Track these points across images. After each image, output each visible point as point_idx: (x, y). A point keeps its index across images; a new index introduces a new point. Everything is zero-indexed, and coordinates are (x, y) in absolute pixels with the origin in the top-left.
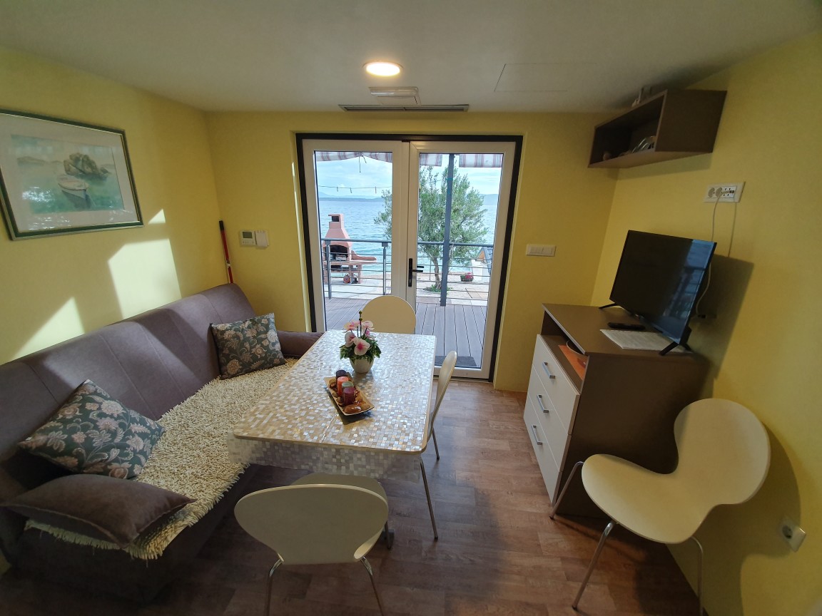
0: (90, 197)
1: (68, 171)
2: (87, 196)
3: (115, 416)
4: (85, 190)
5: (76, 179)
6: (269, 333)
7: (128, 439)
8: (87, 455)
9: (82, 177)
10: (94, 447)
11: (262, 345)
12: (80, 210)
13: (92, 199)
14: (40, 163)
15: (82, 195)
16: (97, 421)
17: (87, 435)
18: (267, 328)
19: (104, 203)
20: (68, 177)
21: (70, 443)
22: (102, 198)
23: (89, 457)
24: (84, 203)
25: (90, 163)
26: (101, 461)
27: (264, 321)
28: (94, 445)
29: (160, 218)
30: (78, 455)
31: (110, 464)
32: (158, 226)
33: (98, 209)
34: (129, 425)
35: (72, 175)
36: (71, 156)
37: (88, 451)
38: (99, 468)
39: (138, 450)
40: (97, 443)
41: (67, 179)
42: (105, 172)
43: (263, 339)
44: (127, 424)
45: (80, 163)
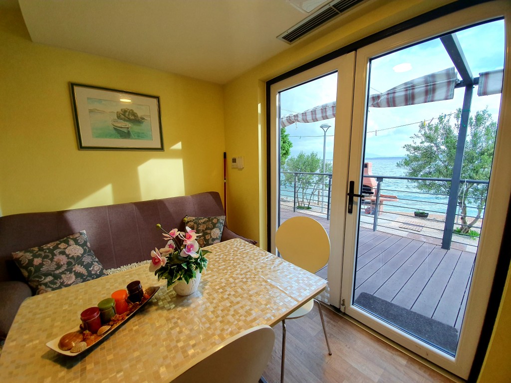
0: (131, 132)
1: (119, 117)
2: (129, 131)
3: (70, 256)
4: (128, 128)
5: (123, 122)
6: (214, 230)
7: (65, 274)
8: (34, 273)
9: (127, 121)
10: (41, 271)
11: (205, 238)
12: (123, 138)
13: (131, 133)
14: (102, 112)
15: (125, 130)
16: (56, 255)
17: (43, 261)
18: (214, 226)
19: (140, 136)
20: (119, 120)
21: (31, 262)
22: (139, 133)
23: (35, 275)
24: (126, 135)
25: (134, 114)
26: (38, 281)
27: (215, 221)
28: (41, 269)
29: (178, 146)
30: (30, 272)
31: (41, 285)
32: (176, 151)
33: (135, 139)
34: (75, 265)
35: (121, 119)
36: (122, 110)
37: (36, 271)
38: (34, 285)
39: (65, 283)
40: (44, 269)
41: (117, 121)
42: (144, 119)
43: (207, 234)
44: (73, 264)
45: (127, 113)
